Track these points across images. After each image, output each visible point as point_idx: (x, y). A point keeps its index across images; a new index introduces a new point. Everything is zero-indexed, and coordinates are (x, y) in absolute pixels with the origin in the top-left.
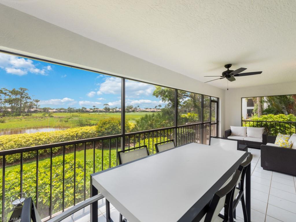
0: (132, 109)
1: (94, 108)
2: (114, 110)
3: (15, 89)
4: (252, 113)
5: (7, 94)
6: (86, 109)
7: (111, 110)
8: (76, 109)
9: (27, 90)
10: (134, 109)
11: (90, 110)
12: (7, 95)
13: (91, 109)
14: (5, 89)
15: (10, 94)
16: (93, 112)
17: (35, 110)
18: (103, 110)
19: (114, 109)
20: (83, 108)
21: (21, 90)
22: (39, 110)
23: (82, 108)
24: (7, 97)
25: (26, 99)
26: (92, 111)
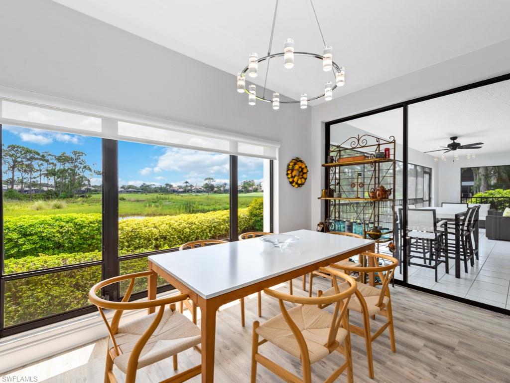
0: (254, 187)
1: (187, 186)
2: (222, 189)
3: (65, 153)
4: (470, 192)
5: (51, 161)
6: (171, 186)
7: (216, 189)
8: (154, 187)
9: (84, 155)
10: (256, 187)
11: (178, 188)
12: (50, 164)
13: (180, 187)
14: (48, 153)
15: (55, 162)
16: (185, 192)
17: (86, 188)
18: (203, 188)
19: (221, 186)
20: (167, 185)
21: (75, 154)
22: (93, 189)
23: (165, 186)
24: (50, 167)
25: (84, 170)
26: (181, 190)
